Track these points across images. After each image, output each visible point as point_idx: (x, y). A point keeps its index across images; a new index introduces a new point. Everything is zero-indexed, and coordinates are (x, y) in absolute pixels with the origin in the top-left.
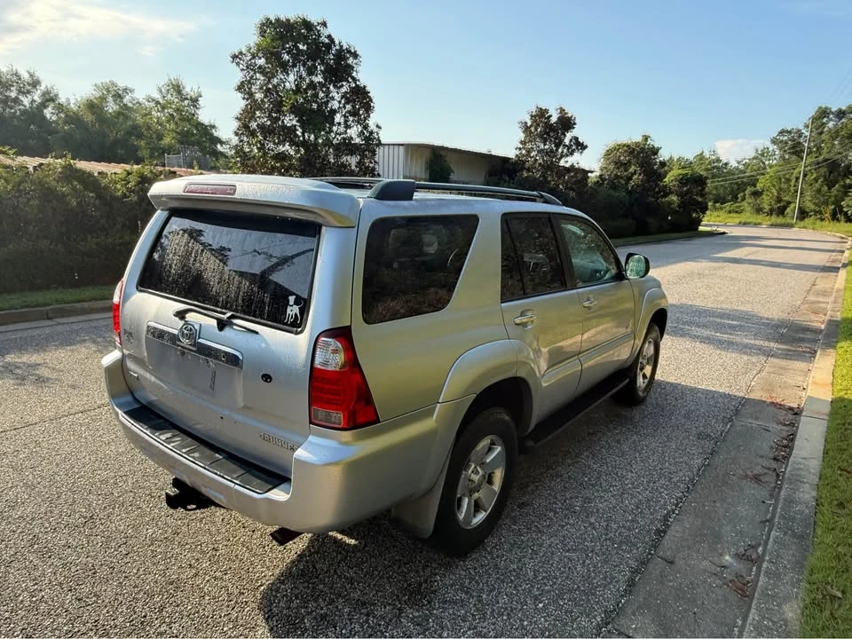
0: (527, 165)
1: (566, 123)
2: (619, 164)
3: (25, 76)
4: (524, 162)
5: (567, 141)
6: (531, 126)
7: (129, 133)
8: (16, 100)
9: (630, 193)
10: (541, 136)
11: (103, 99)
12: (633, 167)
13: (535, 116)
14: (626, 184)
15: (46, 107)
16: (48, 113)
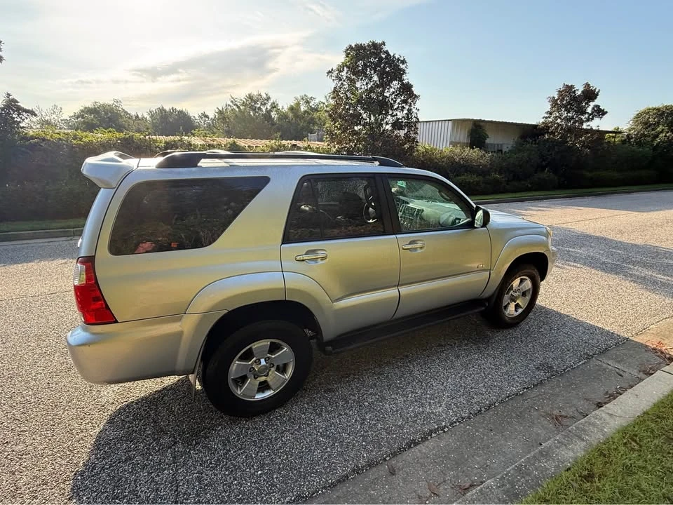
0: (551, 130)
1: (590, 94)
2: (646, 124)
3: (264, 96)
4: (549, 127)
5: (589, 110)
6: (558, 99)
7: (309, 123)
8: (259, 108)
9: (655, 149)
10: (565, 106)
11: (298, 104)
12: (661, 127)
13: (561, 92)
14: (652, 141)
15: (272, 111)
16: (273, 114)
